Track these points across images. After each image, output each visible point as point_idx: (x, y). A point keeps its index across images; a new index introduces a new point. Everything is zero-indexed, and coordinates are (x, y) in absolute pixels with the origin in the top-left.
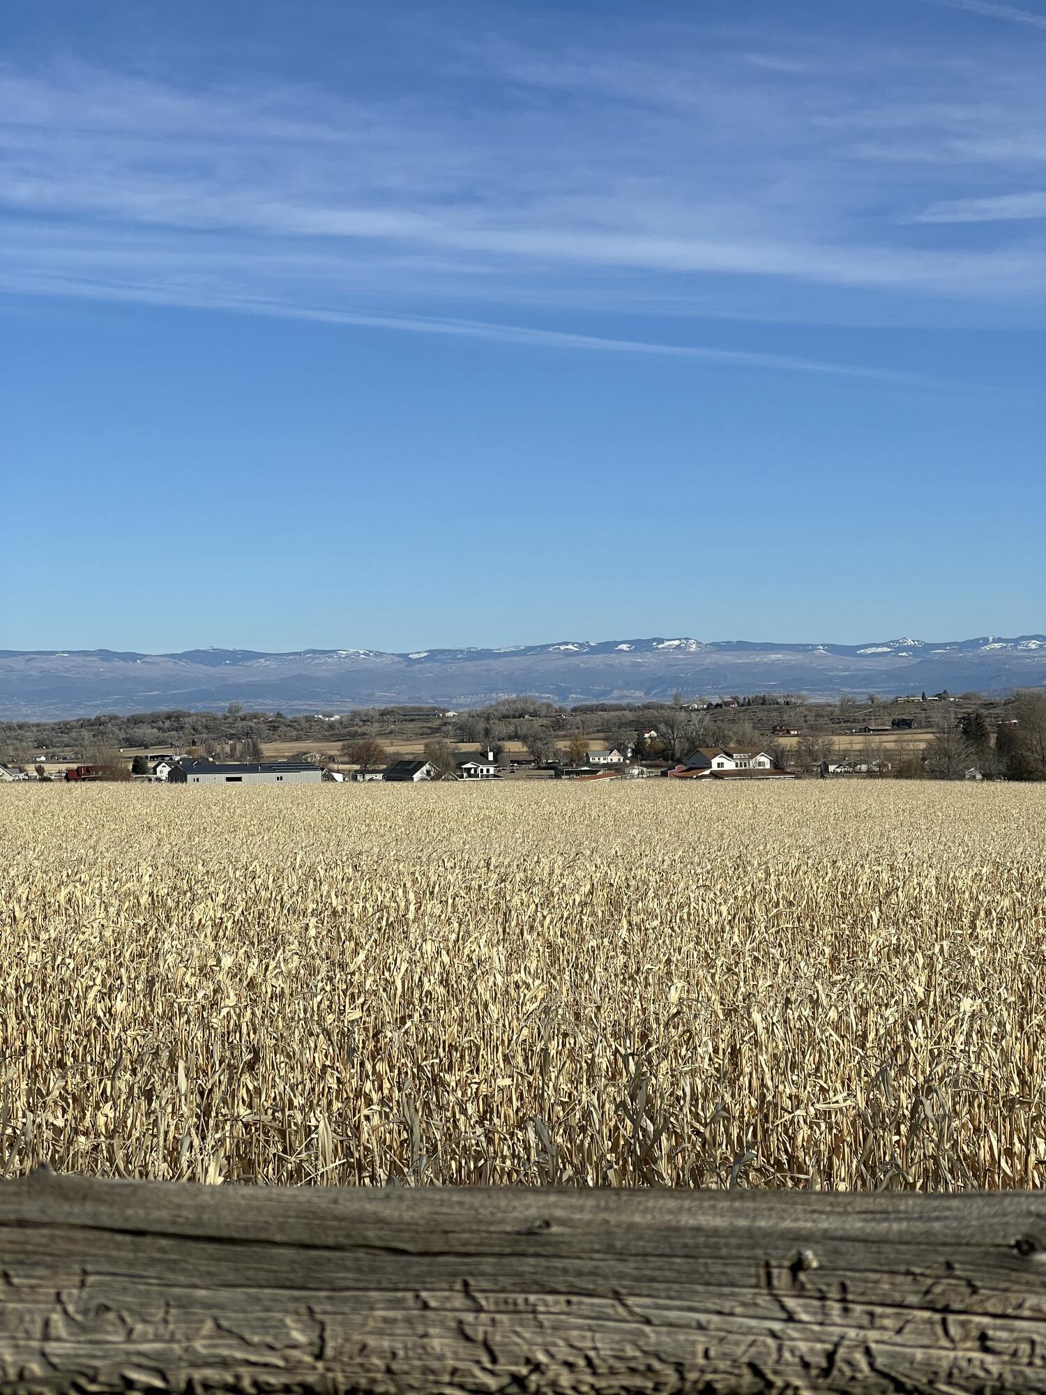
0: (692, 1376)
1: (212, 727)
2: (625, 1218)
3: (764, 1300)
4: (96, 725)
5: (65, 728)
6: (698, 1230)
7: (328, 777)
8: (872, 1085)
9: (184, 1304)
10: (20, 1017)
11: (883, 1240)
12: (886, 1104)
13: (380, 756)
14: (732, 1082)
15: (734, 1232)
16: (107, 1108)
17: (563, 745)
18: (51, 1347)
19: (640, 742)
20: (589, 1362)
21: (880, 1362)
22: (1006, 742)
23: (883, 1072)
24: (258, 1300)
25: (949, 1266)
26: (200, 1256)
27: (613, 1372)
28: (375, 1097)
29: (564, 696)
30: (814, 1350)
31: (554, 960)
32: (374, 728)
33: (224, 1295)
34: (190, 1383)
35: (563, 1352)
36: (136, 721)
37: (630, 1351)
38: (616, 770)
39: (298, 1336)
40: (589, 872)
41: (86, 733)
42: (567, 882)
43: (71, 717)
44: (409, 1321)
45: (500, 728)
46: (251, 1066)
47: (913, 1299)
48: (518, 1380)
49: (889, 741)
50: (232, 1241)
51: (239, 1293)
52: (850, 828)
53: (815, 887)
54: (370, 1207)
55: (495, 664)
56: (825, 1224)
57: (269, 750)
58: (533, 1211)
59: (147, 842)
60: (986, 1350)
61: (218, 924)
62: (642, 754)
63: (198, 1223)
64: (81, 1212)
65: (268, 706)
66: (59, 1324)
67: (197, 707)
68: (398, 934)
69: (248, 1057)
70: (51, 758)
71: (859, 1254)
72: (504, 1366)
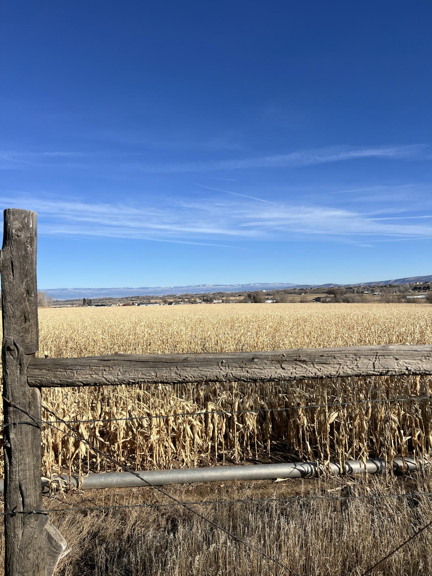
0: (208, 378)
1: (143, 298)
2: (198, 357)
3: (218, 367)
4: (127, 298)
5: (122, 299)
6: (208, 358)
7: (160, 305)
8: (236, 345)
9: (137, 370)
10: (117, 339)
11: (234, 359)
12: (238, 348)
13: (168, 302)
14: (217, 345)
15: (213, 358)
16: (129, 351)
17: (193, 299)
18: (119, 377)
19: (204, 299)
20: (194, 376)
21: (233, 375)
22: (254, 298)
23: (238, 343)
24: (147, 370)
25: (243, 362)
26: (139, 364)
27: (197, 378)
28: (167, 349)
29: (193, 293)
30: (224, 374)
31: (192, 329)
32: (166, 298)
33: (143, 369)
34: (138, 381)
35: (190, 375)
36: (132, 297)
37: (199, 375)
38: (200, 303)
39: (153, 374)
40: (197, 317)
41: (125, 299)
42: (194, 318)
43: (123, 297)
44: (169, 372)
45: (184, 297)
46: (150, 345)
47: (238, 366)
48: (184, 379)
49: (238, 298)
50: (144, 362)
51: (145, 369)
52: (233, 310)
53: (228, 318)
54: (163, 357)
55: (183, 288)
56: (226, 357)
57: (151, 301)
58: (186, 356)
59: (134, 314)
60: (248, 373)
61: (144, 325)
62: (204, 300)
63: (139, 359)
64: (122, 358)
65: (151, 295)
66: (120, 374)
67: (141, 295)
68: (170, 326)
69: (149, 344)
70: (121, 303)
71: (231, 361)
72: (182, 377)
